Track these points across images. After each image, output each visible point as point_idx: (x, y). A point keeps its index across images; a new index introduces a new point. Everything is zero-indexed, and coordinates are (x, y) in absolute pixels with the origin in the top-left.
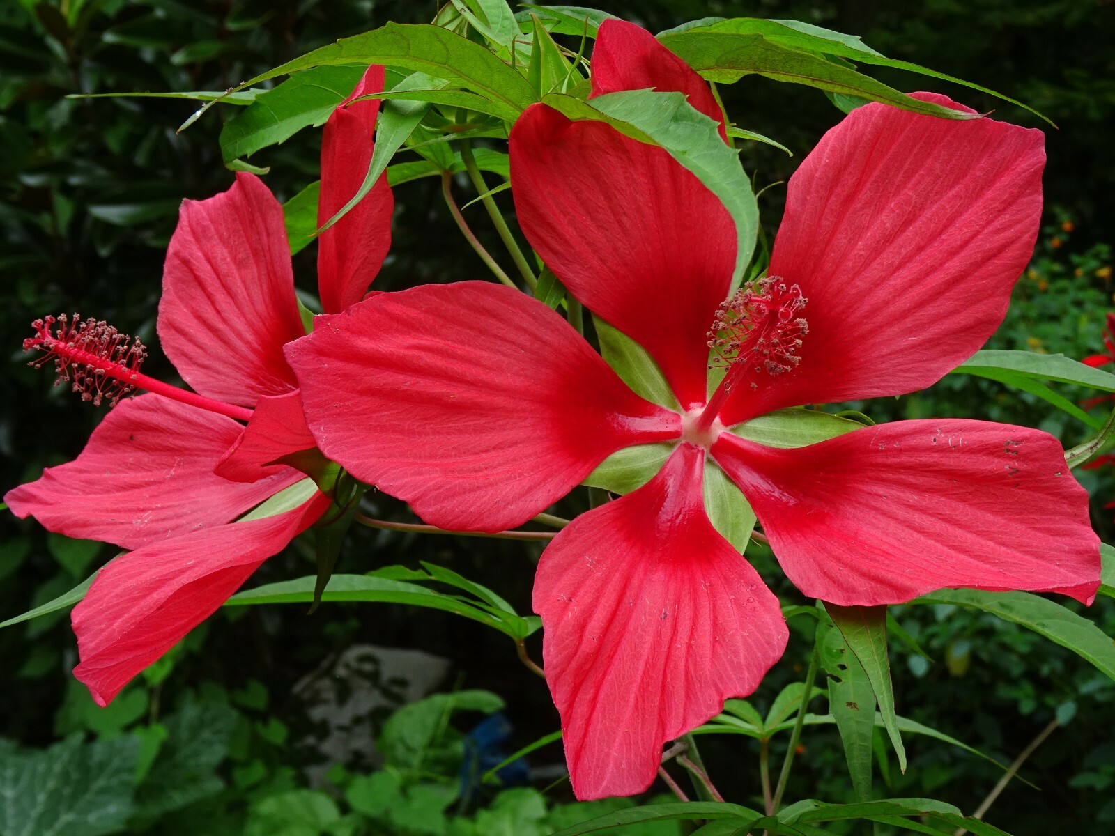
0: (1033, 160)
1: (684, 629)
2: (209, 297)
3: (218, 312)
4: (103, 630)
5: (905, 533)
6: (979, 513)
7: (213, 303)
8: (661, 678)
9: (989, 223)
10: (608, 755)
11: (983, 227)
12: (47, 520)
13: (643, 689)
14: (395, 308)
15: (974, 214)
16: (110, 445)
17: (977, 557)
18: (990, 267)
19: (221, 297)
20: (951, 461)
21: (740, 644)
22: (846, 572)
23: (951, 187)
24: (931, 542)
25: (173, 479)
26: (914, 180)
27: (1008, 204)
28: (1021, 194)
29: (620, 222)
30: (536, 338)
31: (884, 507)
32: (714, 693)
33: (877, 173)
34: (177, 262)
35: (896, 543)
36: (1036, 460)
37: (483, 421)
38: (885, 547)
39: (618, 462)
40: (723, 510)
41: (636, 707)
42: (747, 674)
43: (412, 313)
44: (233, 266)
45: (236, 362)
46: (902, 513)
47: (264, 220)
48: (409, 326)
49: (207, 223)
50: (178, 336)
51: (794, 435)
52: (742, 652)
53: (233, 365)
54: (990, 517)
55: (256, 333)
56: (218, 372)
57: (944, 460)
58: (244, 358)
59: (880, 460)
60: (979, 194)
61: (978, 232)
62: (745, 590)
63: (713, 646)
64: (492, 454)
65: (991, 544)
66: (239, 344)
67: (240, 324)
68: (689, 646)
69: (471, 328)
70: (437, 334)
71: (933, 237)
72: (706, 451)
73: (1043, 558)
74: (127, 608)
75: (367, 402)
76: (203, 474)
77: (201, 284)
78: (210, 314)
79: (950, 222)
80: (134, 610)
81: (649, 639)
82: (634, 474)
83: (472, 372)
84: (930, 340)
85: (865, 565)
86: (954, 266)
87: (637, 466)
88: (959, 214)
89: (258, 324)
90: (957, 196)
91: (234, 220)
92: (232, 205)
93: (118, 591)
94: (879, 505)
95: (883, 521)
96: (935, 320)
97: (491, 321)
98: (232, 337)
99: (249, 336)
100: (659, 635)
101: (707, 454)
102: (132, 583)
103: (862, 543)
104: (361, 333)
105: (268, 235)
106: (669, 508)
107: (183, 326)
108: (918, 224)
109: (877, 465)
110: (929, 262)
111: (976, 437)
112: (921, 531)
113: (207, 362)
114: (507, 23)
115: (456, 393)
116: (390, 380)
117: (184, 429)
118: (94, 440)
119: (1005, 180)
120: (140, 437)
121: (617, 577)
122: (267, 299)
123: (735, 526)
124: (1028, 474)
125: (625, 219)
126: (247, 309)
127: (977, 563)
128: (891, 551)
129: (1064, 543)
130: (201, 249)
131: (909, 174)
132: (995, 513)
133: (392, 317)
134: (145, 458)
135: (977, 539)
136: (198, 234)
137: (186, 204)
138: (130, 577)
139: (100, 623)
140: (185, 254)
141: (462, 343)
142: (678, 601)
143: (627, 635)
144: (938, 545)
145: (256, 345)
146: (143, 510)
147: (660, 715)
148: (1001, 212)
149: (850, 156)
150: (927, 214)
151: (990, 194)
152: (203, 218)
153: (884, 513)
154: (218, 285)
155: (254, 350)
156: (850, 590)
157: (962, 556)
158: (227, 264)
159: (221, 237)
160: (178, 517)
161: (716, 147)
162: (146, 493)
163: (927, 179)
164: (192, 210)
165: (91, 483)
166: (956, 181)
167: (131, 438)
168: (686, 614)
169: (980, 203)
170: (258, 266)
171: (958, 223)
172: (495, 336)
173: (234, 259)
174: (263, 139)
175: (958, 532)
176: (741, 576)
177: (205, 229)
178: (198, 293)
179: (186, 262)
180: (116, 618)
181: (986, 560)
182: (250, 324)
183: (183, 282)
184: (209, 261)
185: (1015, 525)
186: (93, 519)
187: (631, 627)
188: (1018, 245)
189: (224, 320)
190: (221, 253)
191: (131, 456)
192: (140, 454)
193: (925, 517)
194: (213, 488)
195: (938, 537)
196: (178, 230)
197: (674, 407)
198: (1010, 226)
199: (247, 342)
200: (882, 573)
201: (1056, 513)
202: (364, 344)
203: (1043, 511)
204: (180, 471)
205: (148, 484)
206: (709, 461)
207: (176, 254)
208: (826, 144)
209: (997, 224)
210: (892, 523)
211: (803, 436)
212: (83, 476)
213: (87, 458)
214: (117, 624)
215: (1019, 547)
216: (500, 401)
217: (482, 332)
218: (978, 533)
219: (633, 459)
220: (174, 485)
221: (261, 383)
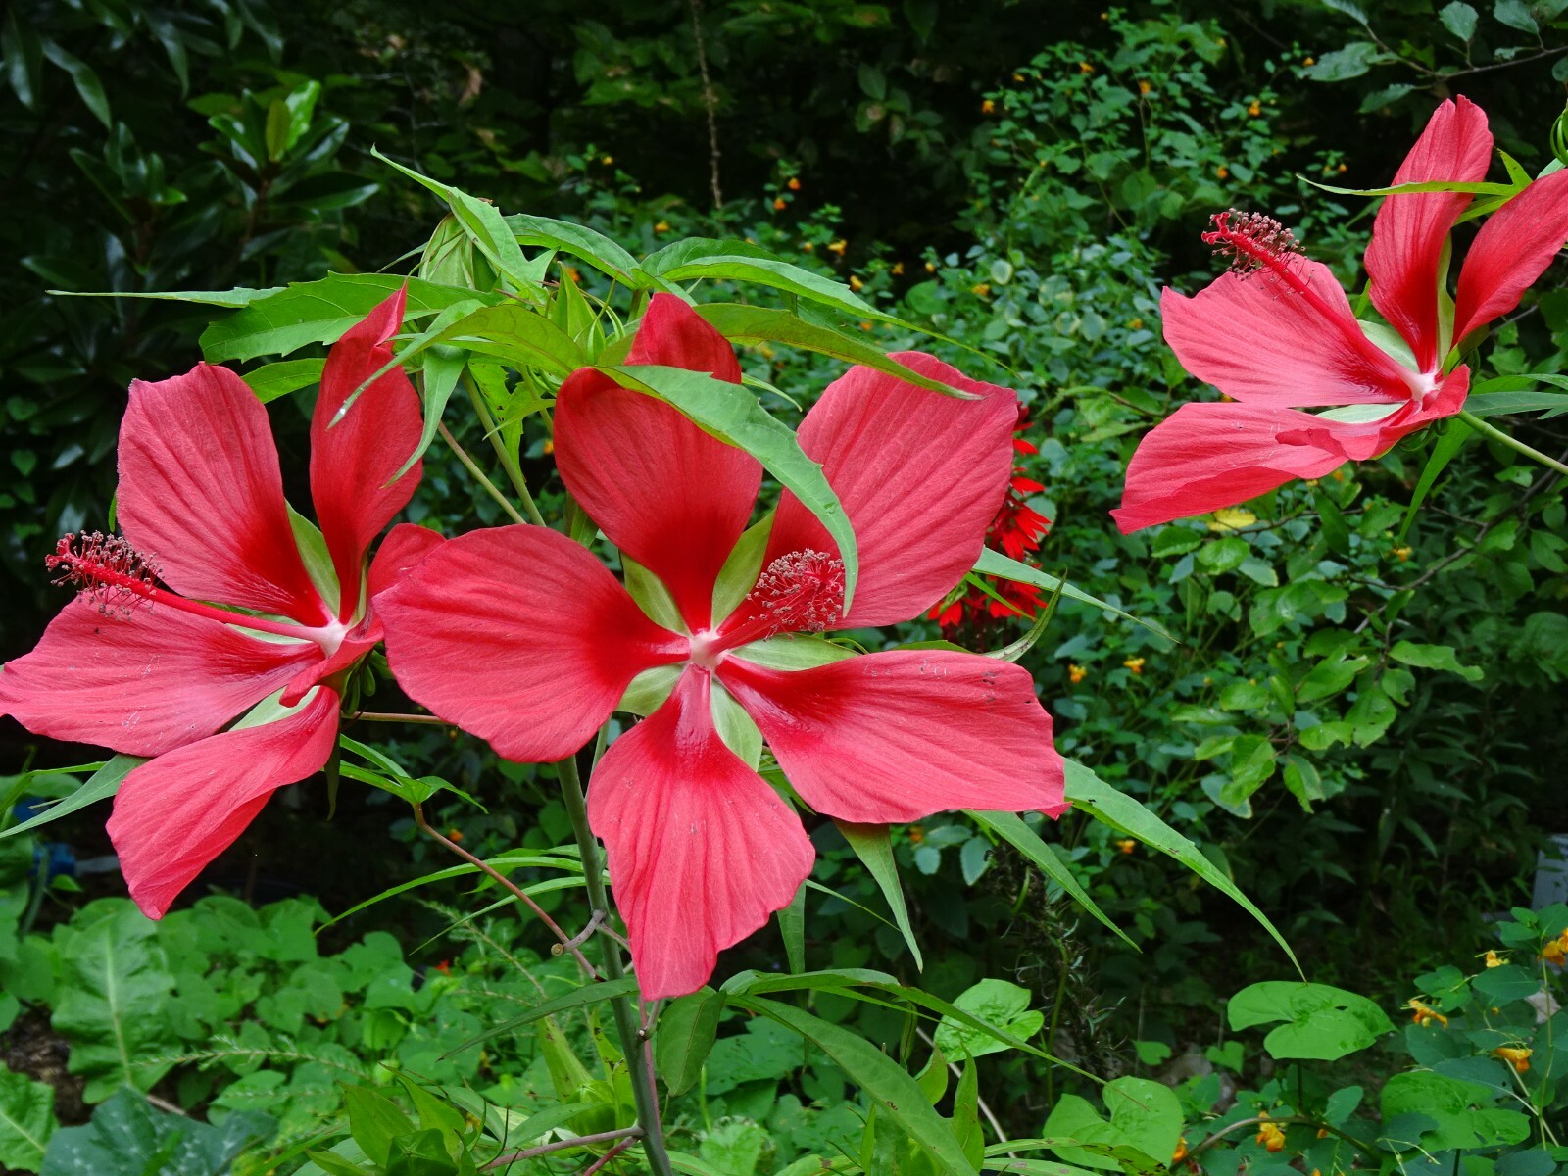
0: (1007, 416)
1: (717, 844)
2: (173, 487)
3: (186, 504)
4: (141, 845)
5: (896, 752)
6: (958, 734)
7: (179, 494)
8: (701, 890)
9: (967, 473)
10: (662, 960)
11: (963, 476)
12: (29, 722)
13: (685, 899)
14: (457, 554)
15: (954, 462)
16: (71, 637)
17: (960, 775)
18: (969, 512)
19: (187, 488)
20: (935, 689)
21: (776, 862)
22: (852, 790)
23: (935, 437)
24: (919, 761)
25: (150, 676)
26: (902, 430)
27: (985, 455)
28: (995, 447)
29: (647, 468)
30: (573, 576)
31: (876, 728)
32: (757, 905)
33: (870, 423)
34: (132, 447)
35: (887, 761)
36: (1010, 690)
37: (530, 656)
38: (881, 767)
39: (639, 685)
40: (732, 729)
41: (680, 915)
42: (784, 889)
43: (468, 557)
44: (199, 457)
45: (211, 557)
46: (893, 734)
47: (248, 421)
48: (467, 570)
49: (165, 408)
50: (141, 527)
51: (791, 658)
52: (778, 870)
53: (207, 560)
54: (967, 738)
55: (233, 529)
56: (191, 567)
57: (929, 688)
58: (221, 554)
59: (872, 686)
60: (959, 445)
61: (959, 481)
62: (768, 809)
63: (751, 864)
64: (541, 687)
65: (970, 762)
66: (214, 539)
67: (214, 520)
68: (726, 862)
69: (517, 568)
70: (490, 576)
71: (919, 483)
72: (712, 671)
73: (1014, 776)
74: (162, 821)
75: (439, 644)
76: (184, 673)
77: (162, 472)
78: (175, 504)
79: (934, 469)
80: (168, 824)
81: (682, 852)
82: (653, 696)
83: (522, 611)
84: (915, 577)
85: (870, 786)
86: (937, 511)
87: (655, 687)
88: (942, 462)
89: (236, 521)
90: (941, 446)
91: (197, 409)
92: (192, 390)
93: (149, 804)
94: (871, 726)
95: (876, 741)
96: (919, 560)
97: (534, 561)
98: (204, 531)
99: (226, 533)
100: (691, 849)
101: (713, 675)
102: (162, 796)
103: (861, 764)
104: (434, 581)
105: (253, 436)
106: (683, 727)
107: (146, 517)
108: (905, 470)
109: (871, 691)
110: (915, 506)
111: (957, 669)
112: (909, 750)
113: (176, 556)
114: (510, 248)
115: (511, 632)
116: (458, 624)
117: (162, 627)
118: (52, 631)
119: (981, 434)
120: (106, 631)
121: (651, 798)
122: (248, 498)
123: (746, 745)
124: (1003, 702)
125: (652, 465)
126: (223, 504)
127: (959, 780)
128: (886, 770)
129: (1031, 762)
130: (159, 434)
131: (899, 424)
132: (973, 734)
133: (455, 562)
134: (115, 653)
135: (958, 758)
136: (154, 419)
137: (136, 384)
138: (157, 790)
139: (139, 837)
140: (142, 439)
141: (510, 582)
142: (705, 818)
143: (663, 849)
144: (925, 764)
145: (233, 541)
146: (129, 711)
147: (706, 925)
148: (978, 462)
149: (851, 409)
150: (913, 461)
151: (968, 446)
152: (160, 403)
153: (876, 733)
154: (182, 474)
155: (232, 547)
156: (858, 808)
157: (946, 774)
158: (193, 457)
159: (182, 425)
160: (167, 718)
161: (798, 458)
162: (123, 689)
163: (914, 430)
164: (142, 393)
165: (56, 677)
166: (939, 433)
167: (97, 631)
168: (716, 829)
169: (960, 453)
170: (230, 460)
171: (940, 472)
172: (538, 575)
173: (201, 450)
174: (258, 345)
175: (942, 751)
176: (761, 795)
177: (162, 415)
178: (160, 482)
179: (142, 448)
180: (152, 832)
181: (967, 777)
182: (227, 521)
183: (141, 468)
184: (170, 449)
185: (991, 745)
186: (80, 722)
187: (665, 842)
188: (993, 493)
189: (194, 513)
190: (184, 442)
191: (98, 650)
192: (106, 648)
193: (913, 738)
194: (197, 687)
195: (925, 756)
196: (128, 411)
197: (682, 630)
198: (986, 475)
199: (222, 538)
200: (888, 794)
201: (1025, 736)
202: (438, 592)
203: (1013, 733)
204: (158, 668)
205: (122, 681)
206: (714, 681)
207: (131, 439)
208: (830, 398)
209: (976, 473)
210: (884, 743)
211: (800, 660)
212: (45, 670)
213: (44, 651)
214: (155, 836)
215: (995, 766)
216: (546, 636)
217: (527, 571)
218: (959, 752)
219: (650, 682)
220: (152, 682)
221: (241, 581)
